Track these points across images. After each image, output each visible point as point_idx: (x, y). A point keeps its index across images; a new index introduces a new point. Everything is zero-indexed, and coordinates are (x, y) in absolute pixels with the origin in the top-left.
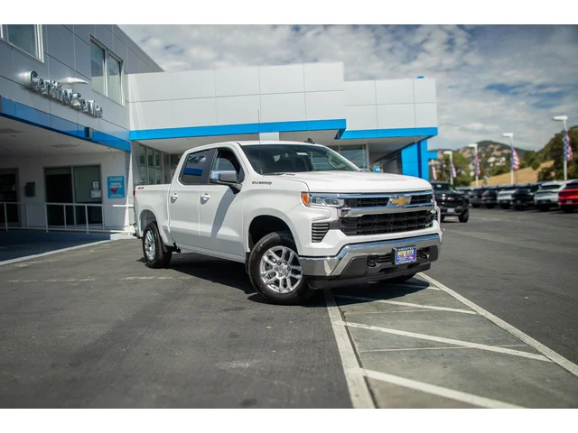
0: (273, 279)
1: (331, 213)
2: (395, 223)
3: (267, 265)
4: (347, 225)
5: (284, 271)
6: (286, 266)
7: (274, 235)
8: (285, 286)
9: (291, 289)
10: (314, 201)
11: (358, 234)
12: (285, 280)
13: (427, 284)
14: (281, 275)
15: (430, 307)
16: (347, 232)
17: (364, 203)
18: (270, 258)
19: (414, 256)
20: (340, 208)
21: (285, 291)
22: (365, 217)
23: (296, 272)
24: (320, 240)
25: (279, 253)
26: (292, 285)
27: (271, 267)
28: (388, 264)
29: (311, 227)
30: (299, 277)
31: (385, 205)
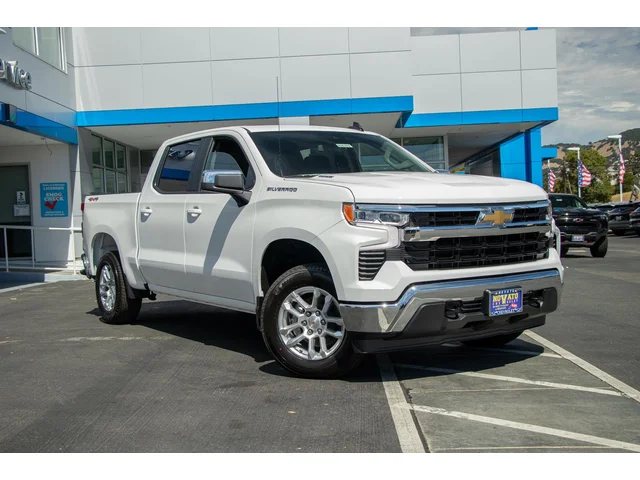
0: (299, 338)
1: (387, 235)
2: (489, 252)
3: (290, 316)
4: (413, 254)
5: (316, 325)
6: (318, 318)
7: (300, 270)
8: (317, 349)
9: (327, 354)
10: (363, 216)
11: (431, 267)
12: (317, 340)
13: (540, 349)
14: (311, 332)
15: (546, 384)
16: (414, 264)
17: (441, 220)
18: (295, 305)
19: (518, 303)
20: (403, 227)
21: (317, 357)
22: (442, 241)
23: (334, 327)
24: (372, 277)
25: (307, 297)
26: (329, 347)
27: (297, 319)
28: (479, 316)
29: (357, 257)
30: (338, 334)
31: (473, 222)
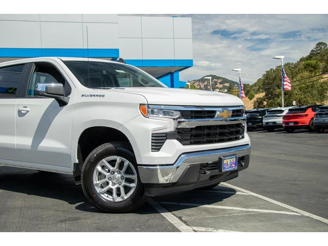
0: (106, 189)
1: (167, 124)
3: (100, 174)
4: (182, 135)
5: (117, 180)
6: (120, 175)
7: (108, 146)
8: (119, 195)
9: (126, 197)
10: (153, 112)
11: (191, 144)
12: (118, 189)
14: (114, 184)
15: (255, 210)
16: (183, 141)
17: (197, 115)
18: (103, 167)
19: (235, 164)
20: (177, 119)
21: (119, 199)
22: (198, 128)
23: (130, 181)
24: (159, 150)
25: (112, 163)
26: (126, 193)
27: (105, 177)
28: (216, 172)
29: (151, 138)
30: (133, 185)
31: (212, 117)
